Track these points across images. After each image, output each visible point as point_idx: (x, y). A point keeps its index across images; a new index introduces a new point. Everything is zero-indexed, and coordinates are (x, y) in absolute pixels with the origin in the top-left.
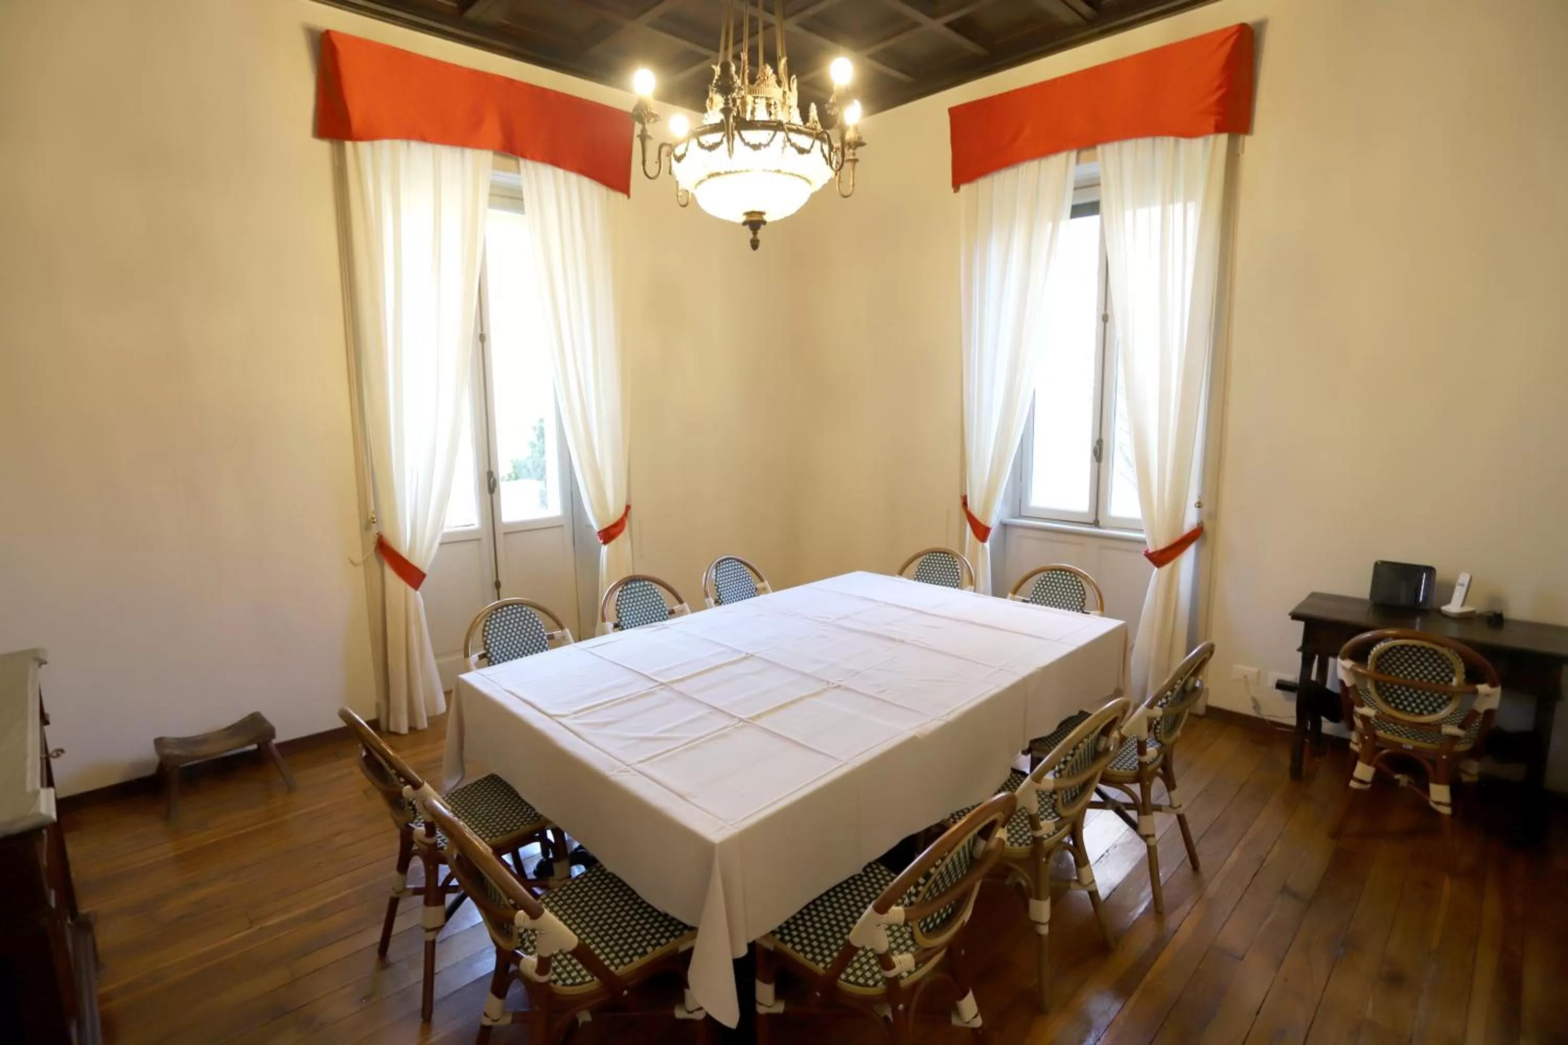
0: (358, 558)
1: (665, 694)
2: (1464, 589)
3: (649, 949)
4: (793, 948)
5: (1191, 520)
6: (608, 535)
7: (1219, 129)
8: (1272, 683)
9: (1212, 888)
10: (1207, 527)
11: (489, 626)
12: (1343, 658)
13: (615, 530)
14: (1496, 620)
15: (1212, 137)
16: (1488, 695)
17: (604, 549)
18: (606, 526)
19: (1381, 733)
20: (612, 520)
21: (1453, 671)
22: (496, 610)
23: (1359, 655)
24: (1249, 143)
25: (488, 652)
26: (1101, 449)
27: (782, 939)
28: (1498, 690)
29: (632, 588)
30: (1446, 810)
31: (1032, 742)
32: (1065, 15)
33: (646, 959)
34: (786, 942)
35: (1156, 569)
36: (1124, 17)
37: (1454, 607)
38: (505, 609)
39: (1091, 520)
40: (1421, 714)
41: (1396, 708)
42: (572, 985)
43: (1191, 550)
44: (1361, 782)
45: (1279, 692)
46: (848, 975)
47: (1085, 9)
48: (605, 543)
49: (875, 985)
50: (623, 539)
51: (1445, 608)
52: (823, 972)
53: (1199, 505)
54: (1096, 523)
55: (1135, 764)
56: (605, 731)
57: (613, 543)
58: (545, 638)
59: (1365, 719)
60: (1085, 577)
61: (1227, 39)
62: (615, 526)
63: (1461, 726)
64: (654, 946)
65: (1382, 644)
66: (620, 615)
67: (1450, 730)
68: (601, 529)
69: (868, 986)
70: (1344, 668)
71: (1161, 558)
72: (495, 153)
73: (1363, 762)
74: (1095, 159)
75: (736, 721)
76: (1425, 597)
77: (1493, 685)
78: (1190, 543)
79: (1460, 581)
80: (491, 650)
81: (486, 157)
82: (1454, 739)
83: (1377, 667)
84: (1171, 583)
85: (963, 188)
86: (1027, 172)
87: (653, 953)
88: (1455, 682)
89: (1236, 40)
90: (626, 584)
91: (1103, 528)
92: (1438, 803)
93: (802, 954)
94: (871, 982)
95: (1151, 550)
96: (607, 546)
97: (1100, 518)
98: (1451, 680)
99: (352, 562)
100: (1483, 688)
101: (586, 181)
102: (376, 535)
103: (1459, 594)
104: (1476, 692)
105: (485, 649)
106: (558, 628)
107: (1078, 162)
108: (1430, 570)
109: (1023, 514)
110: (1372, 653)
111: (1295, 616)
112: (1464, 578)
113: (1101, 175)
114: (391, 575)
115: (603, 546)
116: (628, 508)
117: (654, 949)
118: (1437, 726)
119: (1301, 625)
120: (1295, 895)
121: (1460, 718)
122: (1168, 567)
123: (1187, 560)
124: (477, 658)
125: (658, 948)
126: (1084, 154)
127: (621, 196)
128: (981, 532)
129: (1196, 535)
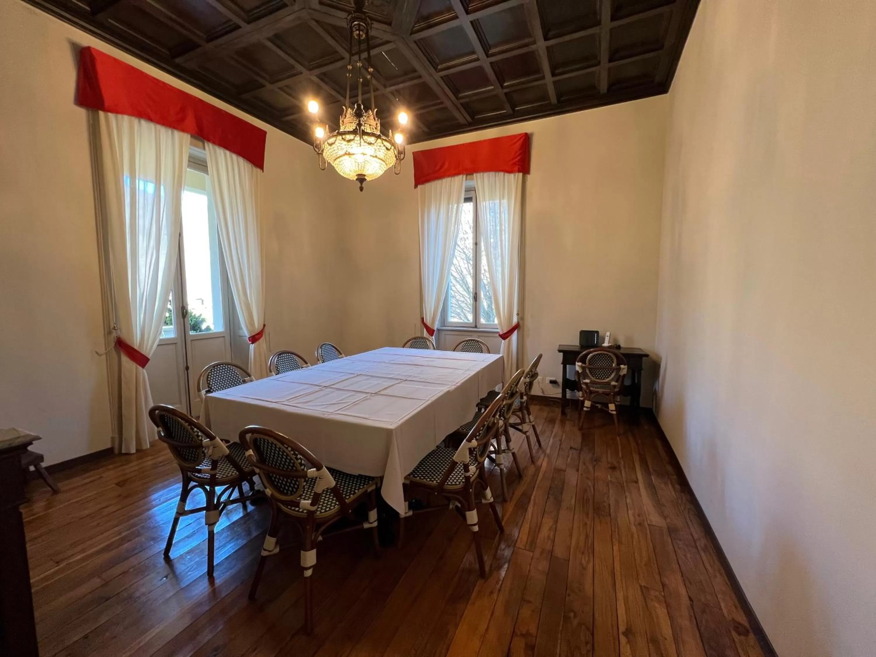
0: (102, 350)
1: (329, 390)
2: (609, 337)
3: (356, 491)
4: (420, 478)
5: (515, 320)
6: (254, 339)
7: (519, 171)
8: (547, 381)
9: (548, 451)
10: (521, 324)
11: (211, 375)
12: (578, 362)
13: (257, 337)
14: (619, 347)
15: (517, 174)
16: (623, 369)
17: (252, 346)
18: (253, 334)
19: (592, 388)
20: (256, 331)
21: (613, 362)
22: (214, 367)
23: (583, 360)
24: (529, 177)
25: (211, 389)
26: (476, 297)
27: (414, 477)
28: (626, 366)
29: (283, 357)
30: (614, 413)
31: (481, 400)
32: (462, 120)
33: (356, 496)
34: (416, 477)
35: (503, 341)
36: (483, 124)
37: (606, 344)
38: (219, 366)
39: (474, 326)
40: (604, 379)
41: (596, 378)
42: (325, 512)
43: (516, 332)
44: (587, 407)
45: (551, 385)
46: (448, 483)
47: (469, 119)
48: (252, 343)
49: (460, 484)
50: (262, 341)
51: (603, 345)
52: (437, 484)
53: (518, 314)
54: (476, 327)
55: (519, 404)
56: (308, 404)
57: (257, 343)
58: (241, 381)
59: (586, 384)
60: (481, 342)
61: (520, 139)
62: (258, 334)
63: (617, 381)
64: (358, 490)
65: (591, 354)
66: (278, 370)
67: (613, 383)
68: (251, 336)
69: (457, 485)
70: (579, 366)
71: (505, 336)
72: (192, 136)
73: (587, 400)
74: (473, 179)
75: (370, 394)
76: (596, 342)
77: (625, 365)
78: (515, 330)
79: (607, 335)
80: (213, 388)
81: (187, 137)
82: (615, 386)
83: (589, 364)
84: (509, 345)
85: (419, 187)
86: (446, 181)
87: (358, 493)
88: (614, 365)
89: (524, 139)
90: (280, 354)
91: (479, 328)
92: (612, 411)
93: (425, 480)
94: (458, 483)
95: (501, 333)
96: (253, 345)
97: (477, 325)
98: (612, 365)
99: (97, 353)
100: (622, 366)
101: (241, 160)
102: (115, 338)
103: (607, 339)
104: (620, 368)
105: (209, 387)
106: (247, 376)
107: (466, 180)
108: (597, 332)
109: (445, 325)
110: (588, 358)
111: (560, 351)
112: (608, 334)
113: (476, 186)
114: (125, 360)
115: (251, 345)
116: (264, 325)
117: (358, 491)
118: (608, 383)
119: (562, 354)
120: (575, 449)
121: (615, 379)
122: (507, 340)
123: (514, 336)
124: (205, 392)
125: (360, 490)
126: (469, 177)
127: (259, 170)
128: (431, 332)
129: (517, 327)
